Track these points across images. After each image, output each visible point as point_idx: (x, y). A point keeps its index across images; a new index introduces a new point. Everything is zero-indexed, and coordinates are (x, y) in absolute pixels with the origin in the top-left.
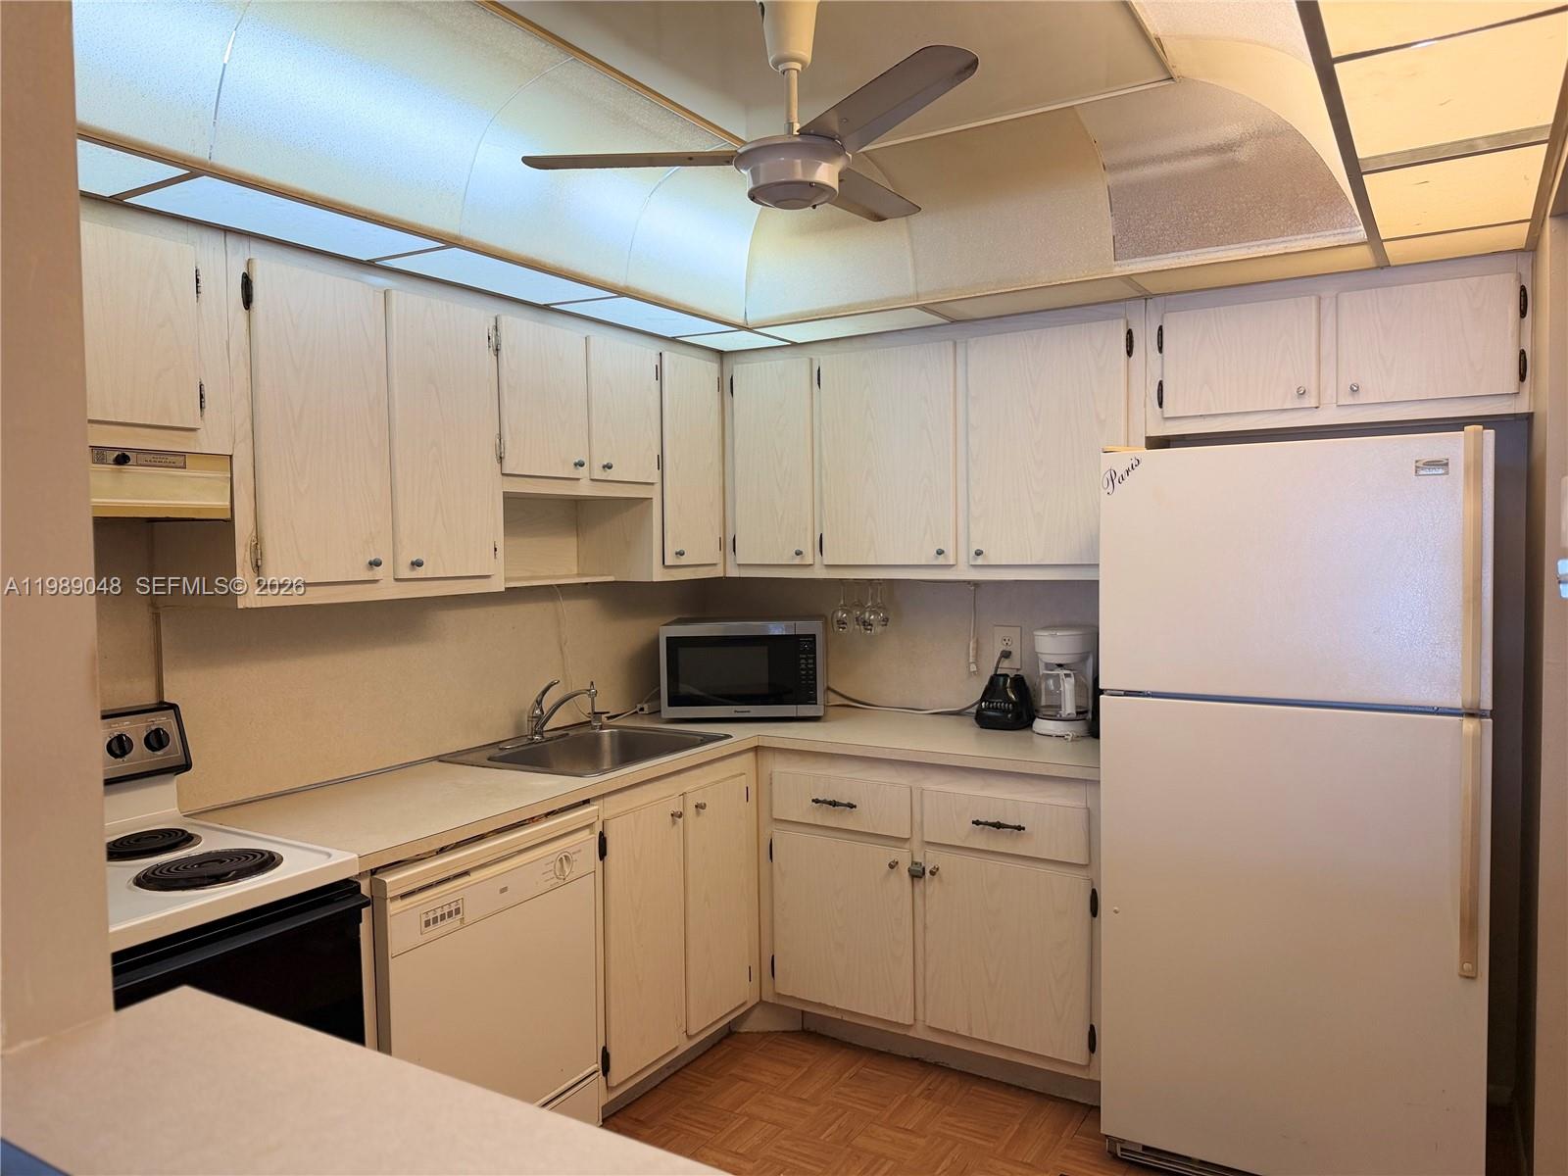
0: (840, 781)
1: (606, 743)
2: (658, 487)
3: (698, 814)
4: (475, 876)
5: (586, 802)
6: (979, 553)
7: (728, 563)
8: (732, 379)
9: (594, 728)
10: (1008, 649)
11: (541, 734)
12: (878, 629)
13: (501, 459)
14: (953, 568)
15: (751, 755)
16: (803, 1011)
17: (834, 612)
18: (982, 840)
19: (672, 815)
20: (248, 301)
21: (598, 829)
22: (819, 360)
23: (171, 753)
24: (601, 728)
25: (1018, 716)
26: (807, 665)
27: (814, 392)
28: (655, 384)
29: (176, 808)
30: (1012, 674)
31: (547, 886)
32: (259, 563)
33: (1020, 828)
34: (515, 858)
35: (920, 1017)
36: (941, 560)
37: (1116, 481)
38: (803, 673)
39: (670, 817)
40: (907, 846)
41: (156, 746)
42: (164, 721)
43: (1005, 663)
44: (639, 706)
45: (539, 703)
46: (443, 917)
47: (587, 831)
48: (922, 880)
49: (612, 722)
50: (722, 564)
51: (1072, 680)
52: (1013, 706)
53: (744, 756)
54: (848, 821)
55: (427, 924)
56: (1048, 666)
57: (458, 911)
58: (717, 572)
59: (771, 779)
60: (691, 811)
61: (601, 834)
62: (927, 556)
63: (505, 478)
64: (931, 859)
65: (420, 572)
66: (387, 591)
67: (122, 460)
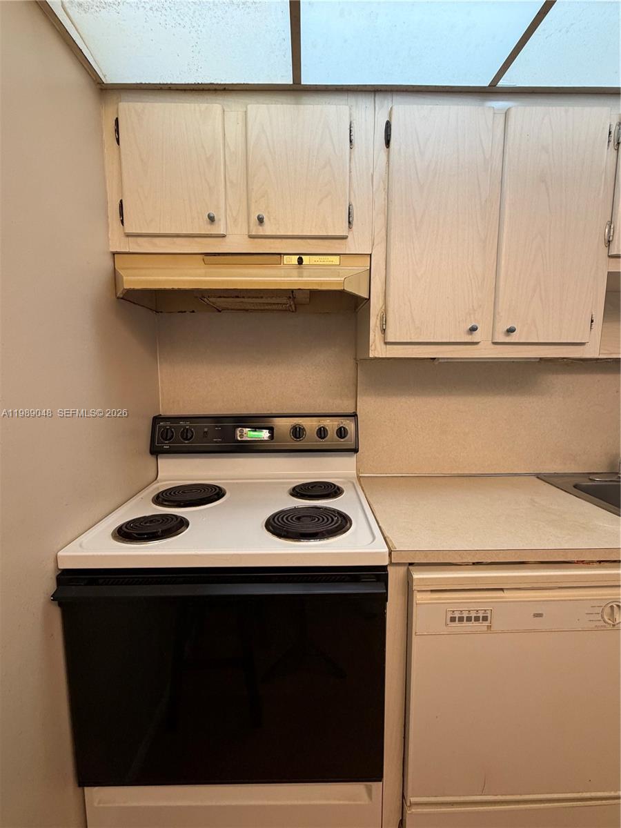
4: (506, 594)
13: (609, 244)
20: (388, 142)
23: (348, 442)
29: (355, 472)
31: (591, 626)
32: (384, 328)
34: (556, 591)
41: (339, 436)
42: (349, 425)
46: (469, 619)
55: (453, 620)
57: (485, 619)
63: (611, 259)
65: (513, 338)
66: (485, 351)
67: (300, 261)
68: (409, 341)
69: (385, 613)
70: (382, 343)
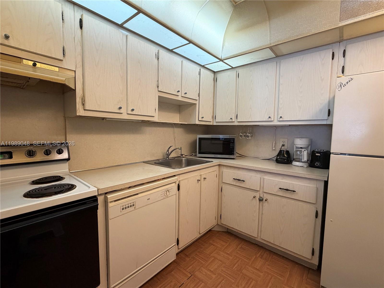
0: (241, 174)
1: (184, 161)
2: (198, 101)
3: (204, 180)
4: (140, 195)
5: (175, 176)
6: (281, 117)
7: (214, 122)
8: (217, 78)
9: (181, 158)
10: (284, 144)
11: (168, 158)
12: (250, 138)
13: (158, 87)
14: (273, 122)
15: (218, 166)
16: (227, 228)
17: (239, 134)
18: (281, 193)
19: (197, 180)
20: (81, 27)
21: (177, 183)
22: (239, 71)
23: (64, 155)
24: (183, 158)
25: (288, 161)
26: (232, 146)
27: (237, 79)
28: (198, 76)
29: (68, 170)
30: (285, 150)
31: (162, 198)
32: (84, 103)
33: (294, 191)
34: (153, 190)
35: (259, 235)
36: (270, 120)
37: (342, 86)
38: (231, 147)
39: (197, 181)
40: (259, 192)
41: (59, 153)
42: (64, 148)
43: (283, 148)
44: (192, 154)
45: (168, 151)
46: (128, 207)
47: (174, 184)
48: (262, 202)
49: (185, 157)
50: (212, 122)
51: (306, 152)
52: (287, 158)
53: (216, 167)
54: (242, 185)
55: (123, 209)
56: (297, 148)
57: (133, 205)
58: (211, 124)
59: (222, 173)
60: (202, 179)
61: (178, 184)
62: (266, 119)
63: (159, 92)
64: (266, 196)
65: (134, 113)
66: (125, 116)
67: (34, 65)
68: (95, 110)
69: (97, 215)
70: (83, 110)
